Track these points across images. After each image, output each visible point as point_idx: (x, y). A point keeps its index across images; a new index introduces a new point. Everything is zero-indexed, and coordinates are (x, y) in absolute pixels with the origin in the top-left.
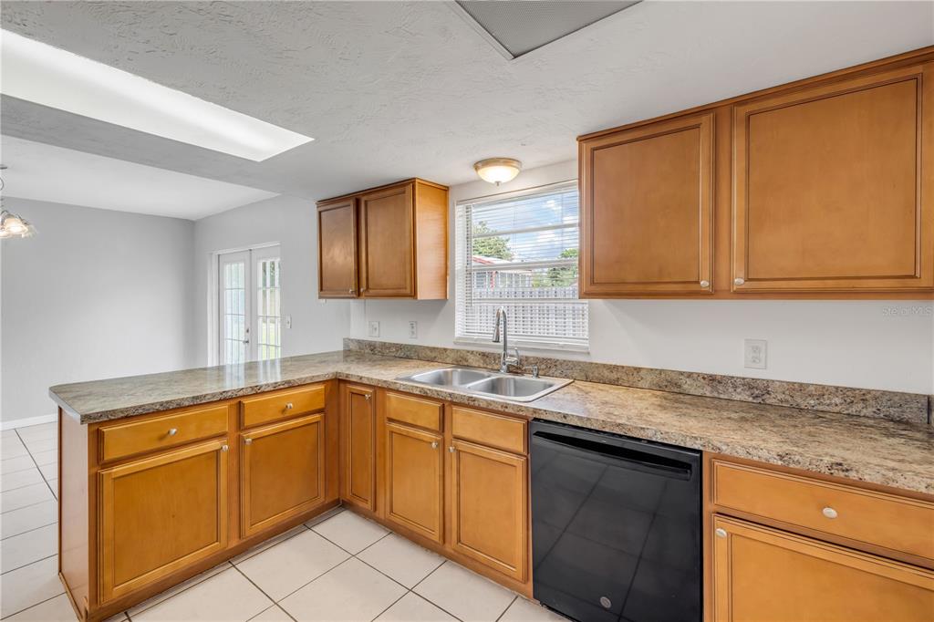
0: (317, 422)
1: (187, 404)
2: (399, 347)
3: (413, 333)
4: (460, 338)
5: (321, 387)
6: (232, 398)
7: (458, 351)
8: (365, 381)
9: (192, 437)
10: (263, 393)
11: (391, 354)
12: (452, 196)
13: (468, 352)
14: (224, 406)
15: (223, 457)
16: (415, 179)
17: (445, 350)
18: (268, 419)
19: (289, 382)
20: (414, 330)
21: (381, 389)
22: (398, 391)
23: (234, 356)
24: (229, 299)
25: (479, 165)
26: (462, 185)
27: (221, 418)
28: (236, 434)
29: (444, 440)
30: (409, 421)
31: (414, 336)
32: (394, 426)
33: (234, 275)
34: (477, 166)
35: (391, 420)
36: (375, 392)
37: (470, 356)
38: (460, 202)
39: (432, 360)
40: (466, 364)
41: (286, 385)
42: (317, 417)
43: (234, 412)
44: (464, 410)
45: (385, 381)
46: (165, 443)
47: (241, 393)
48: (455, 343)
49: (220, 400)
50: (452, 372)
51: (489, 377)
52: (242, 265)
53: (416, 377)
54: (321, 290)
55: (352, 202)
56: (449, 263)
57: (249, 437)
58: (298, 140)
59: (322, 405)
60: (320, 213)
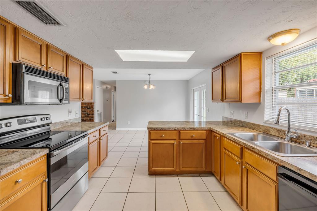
0: (203, 143)
1: (167, 129)
2: (241, 122)
3: (246, 117)
4: (267, 121)
5: (205, 132)
6: (177, 130)
7: (265, 126)
8: (218, 132)
9: (167, 138)
10: (186, 130)
11: (237, 124)
12: (264, 56)
13: (270, 128)
14: (176, 132)
15: (175, 146)
16: (241, 53)
17: (259, 125)
18: (187, 138)
19: (193, 128)
20: (247, 115)
21: (222, 136)
22: (226, 138)
23: (196, 119)
24: (196, 102)
25: (270, 38)
26: (269, 50)
27: (175, 135)
28: (179, 140)
29: (242, 162)
30: (230, 150)
31: (247, 118)
32: (226, 151)
33: (197, 94)
34: (269, 39)
35: (225, 149)
36: (221, 137)
37: (271, 129)
38: (268, 58)
39: (254, 129)
40: (269, 133)
41: (193, 129)
42: (203, 141)
43: (178, 134)
44: (250, 152)
45: (223, 133)
46: (162, 138)
47: (180, 129)
48: (264, 123)
49: (174, 130)
50: (258, 135)
51: (277, 140)
52: (198, 92)
53: (237, 134)
54: (212, 99)
55: (220, 68)
56: (262, 87)
57: (182, 142)
58: (191, 53)
59: (205, 138)
60: (212, 73)
